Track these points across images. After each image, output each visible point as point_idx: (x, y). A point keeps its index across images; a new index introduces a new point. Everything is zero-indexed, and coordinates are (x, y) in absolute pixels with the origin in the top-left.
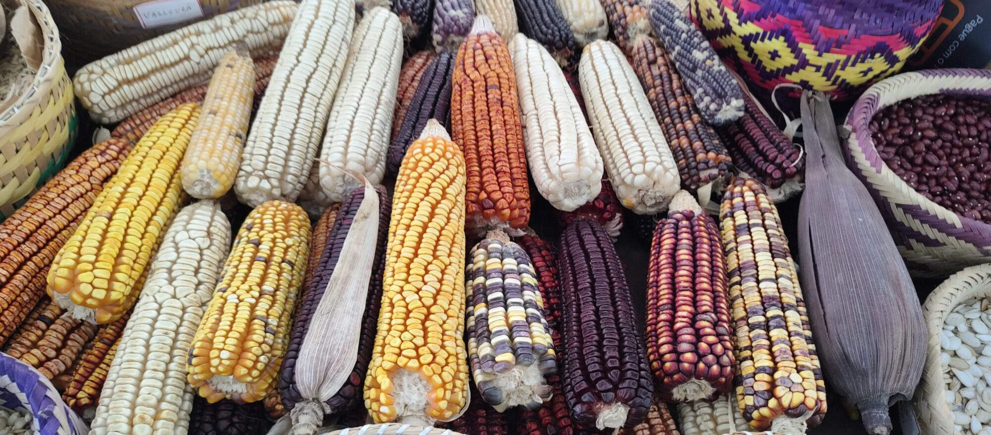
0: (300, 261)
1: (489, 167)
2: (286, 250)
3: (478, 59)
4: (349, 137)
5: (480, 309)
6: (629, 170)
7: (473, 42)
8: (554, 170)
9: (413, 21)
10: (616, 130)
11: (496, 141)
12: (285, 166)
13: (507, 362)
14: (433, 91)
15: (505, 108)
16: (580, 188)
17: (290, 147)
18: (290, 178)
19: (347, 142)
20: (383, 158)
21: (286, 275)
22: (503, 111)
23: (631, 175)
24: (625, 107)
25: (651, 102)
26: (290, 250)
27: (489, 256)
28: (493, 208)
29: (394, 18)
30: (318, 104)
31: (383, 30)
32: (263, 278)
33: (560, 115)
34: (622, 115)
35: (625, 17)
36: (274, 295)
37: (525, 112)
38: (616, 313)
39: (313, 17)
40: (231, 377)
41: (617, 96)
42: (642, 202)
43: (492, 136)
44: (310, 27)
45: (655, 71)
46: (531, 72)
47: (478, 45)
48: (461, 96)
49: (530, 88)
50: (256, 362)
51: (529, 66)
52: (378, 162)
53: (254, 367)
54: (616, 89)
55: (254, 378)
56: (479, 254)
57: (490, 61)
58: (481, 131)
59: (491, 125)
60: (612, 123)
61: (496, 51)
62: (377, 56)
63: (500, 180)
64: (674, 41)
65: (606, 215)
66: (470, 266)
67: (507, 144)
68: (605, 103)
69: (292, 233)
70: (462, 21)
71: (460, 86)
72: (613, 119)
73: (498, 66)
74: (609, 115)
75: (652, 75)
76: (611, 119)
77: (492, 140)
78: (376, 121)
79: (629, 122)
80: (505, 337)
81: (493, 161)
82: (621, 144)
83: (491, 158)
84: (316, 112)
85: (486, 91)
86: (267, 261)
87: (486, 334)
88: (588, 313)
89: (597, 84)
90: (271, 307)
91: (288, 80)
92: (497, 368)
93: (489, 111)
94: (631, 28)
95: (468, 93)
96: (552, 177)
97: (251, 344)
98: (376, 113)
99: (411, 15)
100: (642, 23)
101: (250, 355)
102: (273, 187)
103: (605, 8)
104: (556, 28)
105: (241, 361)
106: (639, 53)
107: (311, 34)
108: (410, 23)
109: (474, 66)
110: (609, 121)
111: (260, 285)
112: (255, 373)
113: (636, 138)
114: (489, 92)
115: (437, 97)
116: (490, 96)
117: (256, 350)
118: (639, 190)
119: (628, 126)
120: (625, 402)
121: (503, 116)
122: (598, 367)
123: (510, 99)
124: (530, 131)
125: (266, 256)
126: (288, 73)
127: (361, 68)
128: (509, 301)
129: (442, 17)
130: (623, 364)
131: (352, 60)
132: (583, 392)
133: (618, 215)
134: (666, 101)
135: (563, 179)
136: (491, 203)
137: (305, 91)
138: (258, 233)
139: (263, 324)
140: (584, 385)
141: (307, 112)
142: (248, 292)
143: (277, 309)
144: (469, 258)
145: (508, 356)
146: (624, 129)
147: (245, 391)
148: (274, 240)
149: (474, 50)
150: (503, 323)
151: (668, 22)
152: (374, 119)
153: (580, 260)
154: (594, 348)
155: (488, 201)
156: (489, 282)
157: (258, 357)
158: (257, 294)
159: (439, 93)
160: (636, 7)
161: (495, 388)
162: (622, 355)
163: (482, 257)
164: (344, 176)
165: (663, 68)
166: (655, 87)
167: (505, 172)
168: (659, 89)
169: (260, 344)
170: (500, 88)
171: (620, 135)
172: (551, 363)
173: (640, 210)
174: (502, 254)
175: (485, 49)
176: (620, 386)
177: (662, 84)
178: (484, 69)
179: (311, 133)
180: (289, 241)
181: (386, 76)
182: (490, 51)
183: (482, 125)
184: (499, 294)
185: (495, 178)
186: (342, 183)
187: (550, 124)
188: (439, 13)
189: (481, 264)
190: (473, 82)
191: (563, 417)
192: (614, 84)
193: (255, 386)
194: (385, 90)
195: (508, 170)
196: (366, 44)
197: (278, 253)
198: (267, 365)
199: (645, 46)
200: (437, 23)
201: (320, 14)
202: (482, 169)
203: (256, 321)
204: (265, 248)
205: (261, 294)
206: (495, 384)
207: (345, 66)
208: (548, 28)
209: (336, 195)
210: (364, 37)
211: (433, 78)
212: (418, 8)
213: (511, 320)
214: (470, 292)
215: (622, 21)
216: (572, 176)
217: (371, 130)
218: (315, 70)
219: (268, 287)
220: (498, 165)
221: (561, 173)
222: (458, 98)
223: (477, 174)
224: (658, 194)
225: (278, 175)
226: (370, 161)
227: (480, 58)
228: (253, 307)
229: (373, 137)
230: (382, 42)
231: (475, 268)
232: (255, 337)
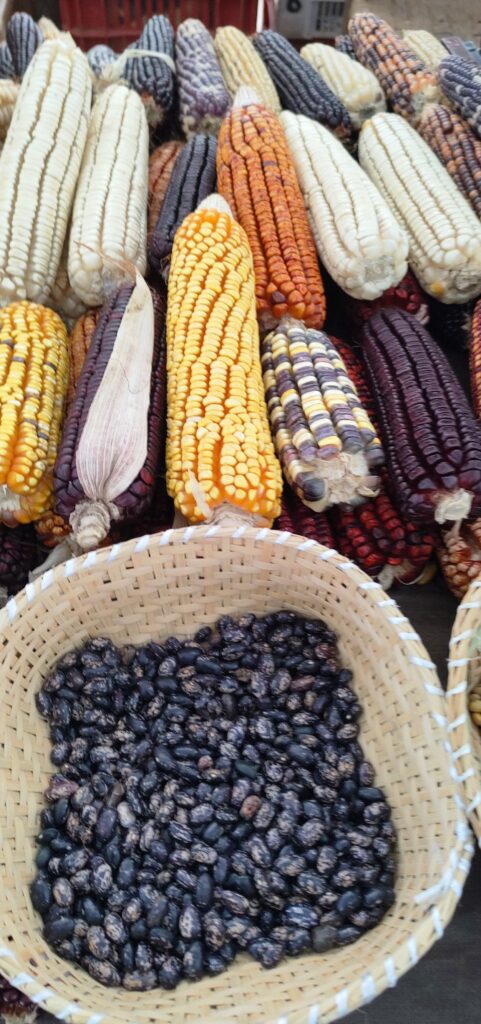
0: (62, 365)
1: (276, 255)
2: (46, 351)
3: (248, 132)
4: (102, 225)
5: (290, 396)
6: (437, 247)
7: (239, 114)
8: (352, 245)
9: (158, 102)
10: (416, 205)
11: (280, 225)
12: (29, 262)
13: (332, 446)
14: (193, 173)
15: (286, 187)
16: (382, 268)
17: (33, 239)
18: (36, 277)
19: (101, 230)
20: (143, 251)
21: (49, 379)
22: (285, 191)
23: (441, 253)
24: (424, 179)
25: (452, 175)
26: (50, 351)
27: (290, 340)
28: (285, 302)
29: (135, 97)
30: (60, 189)
31: (125, 107)
32: (25, 381)
33: (350, 187)
34: (422, 187)
35: (408, 86)
36: (40, 399)
37: (307, 190)
38: (446, 394)
39: (44, 84)
40: (5, 486)
41: (414, 167)
42: (453, 287)
43: (275, 219)
44: (42, 97)
45: (452, 140)
46: (308, 146)
47: (246, 117)
48: (232, 178)
49: (309, 163)
50: (33, 468)
51: (304, 140)
52: (138, 254)
53: (31, 474)
54: (411, 160)
55: (31, 487)
56: (278, 342)
57: (262, 134)
58: (261, 213)
59: (272, 207)
60: (411, 198)
61: (268, 122)
62: (122, 136)
63: (290, 269)
64: (475, 101)
65: (411, 306)
66: (268, 355)
67: (294, 229)
68: (399, 177)
69: (49, 334)
70: (218, 98)
71: (230, 166)
72: (412, 193)
73: (272, 140)
74: (406, 189)
75: (449, 145)
76: (408, 193)
77: (276, 224)
78: (131, 208)
79: (431, 194)
80: (327, 421)
81: (280, 248)
82: (424, 219)
83: (277, 244)
84: (58, 198)
85: (263, 168)
86: (27, 362)
87: (303, 420)
88: (414, 395)
89: (386, 158)
90: (40, 410)
91: (22, 160)
92: (321, 453)
93: (268, 192)
94: (415, 98)
95: (241, 173)
96: (350, 254)
97: (23, 448)
98: (129, 199)
99: (154, 94)
100: (430, 90)
101: (24, 460)
102: (17, 287)
103: (381, 81)
104: (327, 103)
105: (14, 467)
106: (430, 123)
107: (44, 104)
108: (154, 104)
109: (244, 141)
110: (407, 196)
111: (23, 387)
112: (33, 481)
113: (442, 211)
114: (266, 169)
115: (199, 179)
116: (268, 174)
117: (30, 453)
118: (451, 271)
119: (431, 199)
120: (468, 487)
121: (286, 196)
122: (436, 450)
123: (290, 179)
124: (315, 210)
125: (24, 357)
126: (21, 152)
127: (105, 147)
128: (324, 385)
129: (193, 94)
130: (464, 444)
131: (93, 140)
132: (421, 478)
133: (424, 308)
134: (470, 171)
135: (364, 255)
136: (283, 297)
137: (44, 172)
138: (10, 334)
139: (34, 427)
140: (422, 471)
141: (49, 197)
142: (10, 393)
143: (46, 414)
144: (264, 348)
145: (335, 440)
146: (427, 203)
147: (18, 508)
148: (30, 340)
149: (243, 123)
150: (322, 406)
151: (465, 80)
152: (128, 205)
153: (394, 346)
154: (428, 431)
155: (278, 293)
156: (297, 367)
157: (34, 462)
158: (21, 397)
159: (200, 174)
160: (419, 74)
161: (318, 480)
162: (461, 436)
163: (283, 342)
164: (100, 270)
165: (462, 136)
166: (454, 158)
167: (295, 260)
168: (459, 160)
169: (34, 449)
170: (278, 165)
171: (422, 210)
172: (378, 453)
173: (450, 297)
174: (307, 338)
175: (256, 120)
176: (463, 469)
177: (464, 154)
178: (257, 143)
179: (55, 224)
180: (48, 343)
181: (135, 159)
182: (262, 123)
183: (262, 207)
184: (312, 378)
185: (285, 267)
186: (98, 279)
187: (340, 197)
188: (188, 91)
189: (283, 350)
190: (245, 159)
191: (391, 518)
192: (407, 155)
193: (30, 499)
194: (136, 174)
195: (298, 258)
196: (107, 122)
197: (38, 356)
198: (44, 472)
199: (437, 114)
200: (186, 102)
201: (52, 80)
202: (267, 258)
203: (26, 424)
204: (21, 349)
205: (26, 397)
206: (317, 475)
207: (87, 143)
208: (318, 103)
209: (92, 296)
210: (103, 117)
211: (191, 160)
212: (161, 87)
213: (331, 404)
214: (272, 382)
215: (405, 92)
216: (374, 251)
217: (127, 217)
218: (53, 147)
219: (33, 388)
220: (286, 252)
221: (361, 248)
222: (229, 180)
223: (262, 263)
224: (473, 274)
225: (22, 273)
226: (130, 252)
227: (251, 131)
228: (19, 411)
229: (129, 225)
230: (125, 120)
231: (275, 355)
232: (27, 440)
